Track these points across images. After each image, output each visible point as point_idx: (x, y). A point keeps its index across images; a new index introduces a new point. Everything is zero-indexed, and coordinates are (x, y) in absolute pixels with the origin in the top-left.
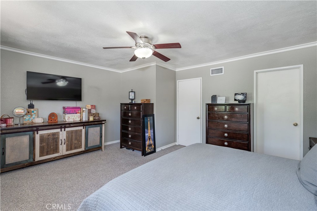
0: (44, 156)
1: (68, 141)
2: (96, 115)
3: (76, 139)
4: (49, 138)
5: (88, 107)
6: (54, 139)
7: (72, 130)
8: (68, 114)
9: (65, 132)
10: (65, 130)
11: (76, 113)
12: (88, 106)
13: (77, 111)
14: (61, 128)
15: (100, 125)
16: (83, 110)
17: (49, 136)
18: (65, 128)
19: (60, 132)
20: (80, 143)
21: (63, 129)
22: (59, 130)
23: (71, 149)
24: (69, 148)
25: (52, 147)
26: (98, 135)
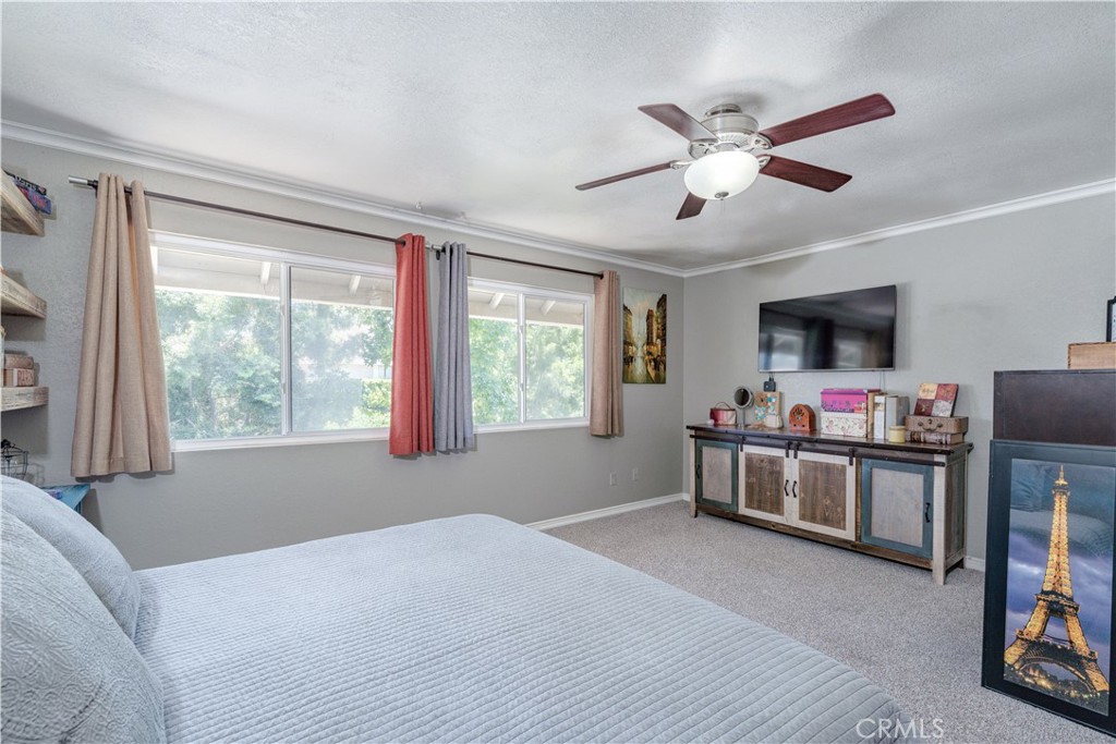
0: (753, 508)
1: (804, 489)
2: (940, 426)
3: (827, 492)
4: (761, 468)
5: (924, 391)
6: (771, 473)
7: (816, 462)
8: (829, 411)
9: (797, 460)
10: (796, 457)
11: (853, 411)
12: (927, 387)
13: (856, 405)
14: (788, 447)
15: (924, 467)
16: (876, 401)
17: (762, 461)
18: (798, 448)
19: (786, 459)
20: (839, 509)
21: (791, 452)
22: (780, 453)
23: (813, 519)
24: (809, 512)
25: (768, 494)
26: (917, 507)
